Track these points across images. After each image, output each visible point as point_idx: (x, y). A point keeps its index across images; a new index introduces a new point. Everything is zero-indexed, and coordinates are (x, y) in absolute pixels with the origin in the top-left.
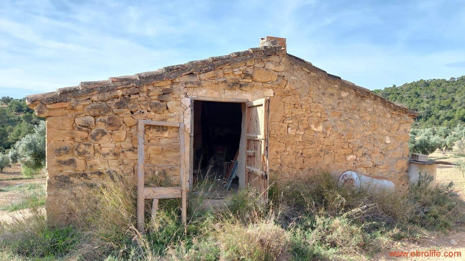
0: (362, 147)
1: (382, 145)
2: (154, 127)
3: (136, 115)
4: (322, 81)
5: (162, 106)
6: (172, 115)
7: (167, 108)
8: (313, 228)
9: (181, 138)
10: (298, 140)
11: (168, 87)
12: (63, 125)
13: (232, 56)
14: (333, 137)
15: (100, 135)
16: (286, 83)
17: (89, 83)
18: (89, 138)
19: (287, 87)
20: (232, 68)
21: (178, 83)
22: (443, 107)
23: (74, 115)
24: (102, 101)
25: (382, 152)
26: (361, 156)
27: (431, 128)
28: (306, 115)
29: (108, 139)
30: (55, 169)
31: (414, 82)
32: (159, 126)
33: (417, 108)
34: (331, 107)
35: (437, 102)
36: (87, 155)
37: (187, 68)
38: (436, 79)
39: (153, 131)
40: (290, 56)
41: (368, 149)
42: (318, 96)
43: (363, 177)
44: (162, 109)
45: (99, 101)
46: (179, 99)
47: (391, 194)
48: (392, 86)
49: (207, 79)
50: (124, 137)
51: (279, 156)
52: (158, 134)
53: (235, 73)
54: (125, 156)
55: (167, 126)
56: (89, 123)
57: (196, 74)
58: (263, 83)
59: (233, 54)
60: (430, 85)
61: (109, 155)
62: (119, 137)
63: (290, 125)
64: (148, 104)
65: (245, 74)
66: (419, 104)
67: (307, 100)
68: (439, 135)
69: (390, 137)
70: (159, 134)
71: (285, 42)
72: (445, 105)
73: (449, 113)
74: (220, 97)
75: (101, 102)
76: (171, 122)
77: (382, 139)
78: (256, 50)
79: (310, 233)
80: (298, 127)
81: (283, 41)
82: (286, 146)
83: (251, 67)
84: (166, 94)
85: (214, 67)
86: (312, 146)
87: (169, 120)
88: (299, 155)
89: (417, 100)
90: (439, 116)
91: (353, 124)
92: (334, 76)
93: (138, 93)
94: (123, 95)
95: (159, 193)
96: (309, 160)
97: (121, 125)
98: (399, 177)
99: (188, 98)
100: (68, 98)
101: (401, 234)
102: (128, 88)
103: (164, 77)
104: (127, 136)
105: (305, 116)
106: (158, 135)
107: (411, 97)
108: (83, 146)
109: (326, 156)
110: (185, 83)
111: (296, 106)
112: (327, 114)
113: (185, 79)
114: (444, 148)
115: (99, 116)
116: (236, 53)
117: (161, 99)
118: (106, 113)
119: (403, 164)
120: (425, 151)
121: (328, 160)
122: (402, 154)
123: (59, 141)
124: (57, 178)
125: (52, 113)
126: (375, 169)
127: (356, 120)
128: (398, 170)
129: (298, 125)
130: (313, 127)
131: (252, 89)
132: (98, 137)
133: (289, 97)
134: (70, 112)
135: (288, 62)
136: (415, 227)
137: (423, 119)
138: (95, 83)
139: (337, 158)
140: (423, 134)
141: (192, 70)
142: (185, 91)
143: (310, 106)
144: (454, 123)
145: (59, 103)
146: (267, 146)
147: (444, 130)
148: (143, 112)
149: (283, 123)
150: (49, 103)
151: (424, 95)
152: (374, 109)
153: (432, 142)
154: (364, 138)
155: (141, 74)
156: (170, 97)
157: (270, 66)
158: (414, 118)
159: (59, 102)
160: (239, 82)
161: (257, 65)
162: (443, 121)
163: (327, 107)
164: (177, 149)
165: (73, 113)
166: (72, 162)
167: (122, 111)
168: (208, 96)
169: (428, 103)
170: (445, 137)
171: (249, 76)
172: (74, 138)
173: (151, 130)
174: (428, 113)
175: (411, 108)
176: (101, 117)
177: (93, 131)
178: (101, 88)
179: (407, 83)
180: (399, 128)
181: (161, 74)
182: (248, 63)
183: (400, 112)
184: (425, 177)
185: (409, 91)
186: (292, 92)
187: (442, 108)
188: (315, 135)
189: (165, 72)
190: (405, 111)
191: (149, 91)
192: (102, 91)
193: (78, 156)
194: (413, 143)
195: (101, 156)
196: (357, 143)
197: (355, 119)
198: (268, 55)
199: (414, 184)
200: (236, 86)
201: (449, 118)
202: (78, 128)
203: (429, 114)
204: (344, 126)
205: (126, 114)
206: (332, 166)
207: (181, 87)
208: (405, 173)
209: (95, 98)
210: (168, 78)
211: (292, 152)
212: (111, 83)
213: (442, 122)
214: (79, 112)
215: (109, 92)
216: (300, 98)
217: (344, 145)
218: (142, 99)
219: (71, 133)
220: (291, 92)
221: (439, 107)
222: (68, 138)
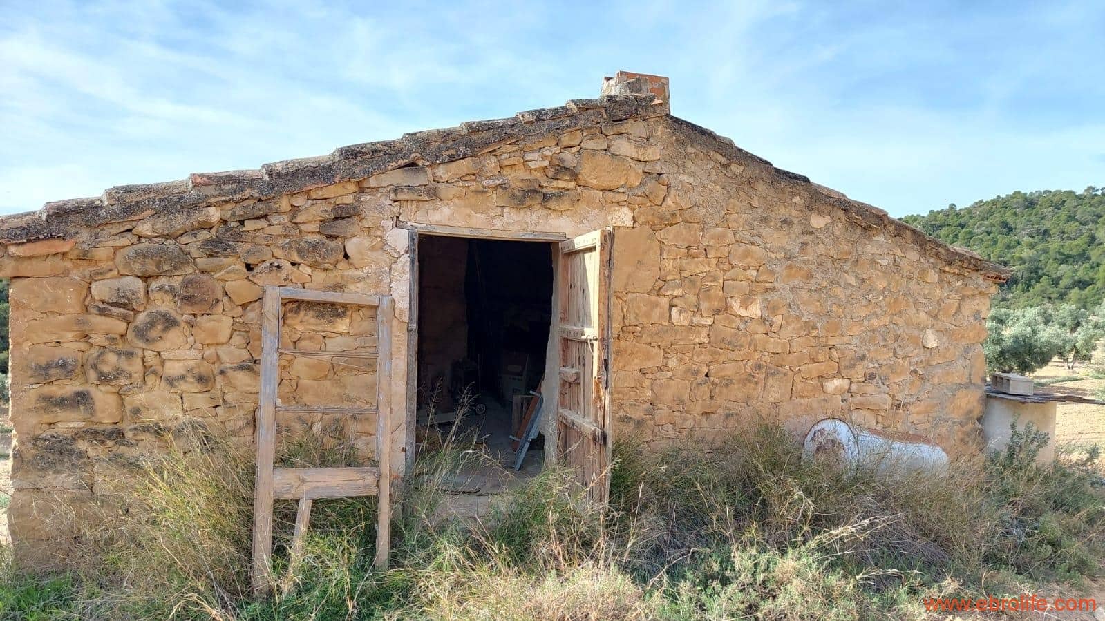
0: (863, 357)
1: (916, 352)
2: (310, 305)
3: (261, 273)
4: (760, 187)
5: (332, 250)
6: (359, 273)
7: (346, 256)
8: (725, 581)
9: (383, 336)
10: (697, 340)
11: (349, 200)
12: (56, 300)
13: (522, 119)
14: (787, 333)
15: (160, 327)
16: (665, 193)
17: (130, 190)
18: (130, 336)
19: (669, 201)
20: (522, 150)
21: (377, 189)
22: (1069, 256)
23: (87, 273)
24: (167, 237)
25: (915, 371)
26: (863, 379)
27: (1039, 307)
28: (720, 274)
29: (182, 339)
30: (33, 420)
31: (999, 197)
32: (324, 304)
33: (1006, 259)
34: (783, 255)
35: (1054, 244)
36: (123, 382)
37: (399, 151)
38: (1053, 191)
39: (306, 318)
40: (677, 120)
41: (881, 362)
42: (751, 225)
43: (867, 437)
44: (332, 259)
45: (156, 237)
46: (379, 233)
47: (937, 485)
48: (946, 207)
49: (453, 181)
50: (228, 332)
51: (647, 383)
52: (320, 324)
53: (529, 163)
54: (229, 384)
55: (346, 304)
56: (129, 294)
57: (423, 165)
58: (604, 190)
59: (526, 115)
60: (1037, 204)
61: (186, 381)
62: (214, 333)
63: (675, 301)
64: (294, 245)
65: (557, 168)
66: (1012, 251)
67: (721, 237)
68: (1059, 323)
69: (938, 331)
70: (324, 325)
71: (665, 86)
72: (1074, 252)
73: (1081, 271)
74: (489, 227)
75: (163, 240)
76: (355, 293)
77: (917, 338)
78: (585, 106)
79: (716, 596)
80: (698, 306)
81: (661, 85)
82: (666, 355)
83: (574, 150)
84: (343, 218)
85: (472, 147)
86: (734, 355)
87: (352, 287)
88: (701, 377)
89: (1007, 240)
90: (1060, 278)
91: (840, 300)
92: (793, 174)
93: (265, 216)
94: (224, 222)
95: (314, 484)
96: (725, 390)
97: (218, 301)
98: (960, 435)
99: (402, 228)
100: (71, 229)
101: (963, 594)
102: (238, 202)
103: (337, 173)
104: (236, 330)
105: (715, 279)
106: (320, 328)
107: (991, 233)
108: (112, 358)
109: (771, 381)
110: (395, 191)
111: (693, 251)
112: (773, 272)
113: (396, 178)
114: (1071, 356)
115: (157, 276)
116: (532, 113)
117: (330, 232)
118: (175, 268)
119: (970, 400)
120: (1026, 362)
121: (776, 391)
122: (967, 374)
123: (45, 343)
124: (40, 444)
125: (26, 268)
126: (896, 414)
127: (850, 287)
128: (956, 416)
129: (698, 301)
130: (736, 305)
131: (576, 206)
132: (154, 334)
133: (674, 227)
134: (77, 266)
135: (672, 137)
136: (1000, 576)
137: (1020, 285)
138: (148, 189)
139: (799, 386)
140: (1022, 321)
141: (413, 155)
142: (395, 209)
143: (730, 252)
144: (1095, 295)
145: (44, 242)
146: (605, 357)
147: (1071, 311)
148: (279, 267)
149: (658, 295)
150: (14, 242)
151: (1024, 230)
152: (895, 261)
153: (1042, 340)
154: (869, 333)
155: (275, 164)
156: (353, 226)
157: (624, 147)
158: (999, 284)
159: (43, 239)
160: (542, 187)
161: (589, 145)
162: (1068, 292)
163: (773, 256)
164: (370, 366)
165: (84, 270)
166: (81, 399)
167: (221, 263)
168: (460, 225)
169: (1032, 246)
170: (1073, 330)
171: (568, 173)
172: (87, 336)
173: (302, 313)
174: (1031, 273)
175: (992, 260)
176: (163, 281)
177: (142, 318)
178: (161, 201)
179: (981, 201)
180: (959, 310)
181: (330, 166)
182: (566, 140)
183: (963, 268)
184: (1027, 436)
185: (987, 219)
186: (680, 215)
187: (1066, 259)
188: (742, 326)
189: (340, 161)
190: (975, 266)
191: (295, 209)
192: (165, 208)
193: (98, 382)
194: (997, 344)
195: (163, 383)
196: (852, 347)
197: (848, 285)
198: (618, 118)
199: (997, 454)
200: (532, 198)
201: (1082, 284)
202: (99, 309)
203: (1035, 274)
204: (819, 303)
205: (232, 271)
206: (786, 407)
207: (382, 200)
208: (975, 423)
209: (145, 228)
210: (349, 176)
211: (681, 369)
212: (190, 189)
213: (1065, 294)
214: (103, 266)
215: (185, 213)
216: (702, 230)
217: (817, 353)
218: (277, 230)
219: (80, 323)
220: (678, 215)
221: (1058, 256)
222: (70, 335)
